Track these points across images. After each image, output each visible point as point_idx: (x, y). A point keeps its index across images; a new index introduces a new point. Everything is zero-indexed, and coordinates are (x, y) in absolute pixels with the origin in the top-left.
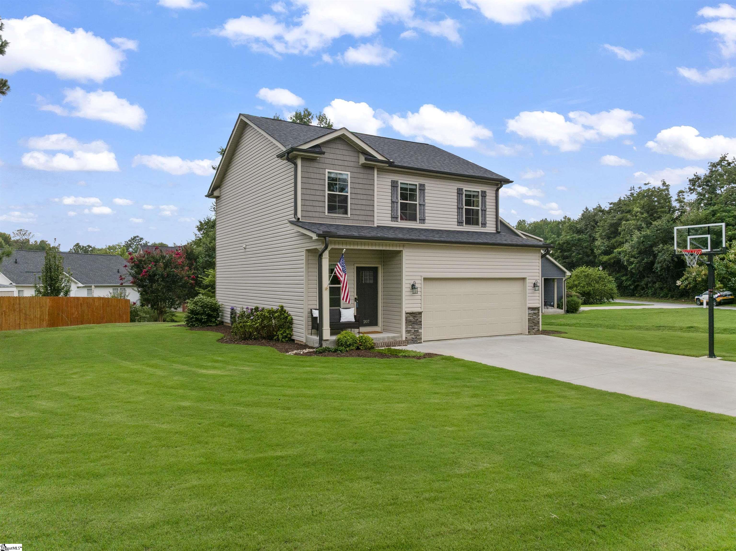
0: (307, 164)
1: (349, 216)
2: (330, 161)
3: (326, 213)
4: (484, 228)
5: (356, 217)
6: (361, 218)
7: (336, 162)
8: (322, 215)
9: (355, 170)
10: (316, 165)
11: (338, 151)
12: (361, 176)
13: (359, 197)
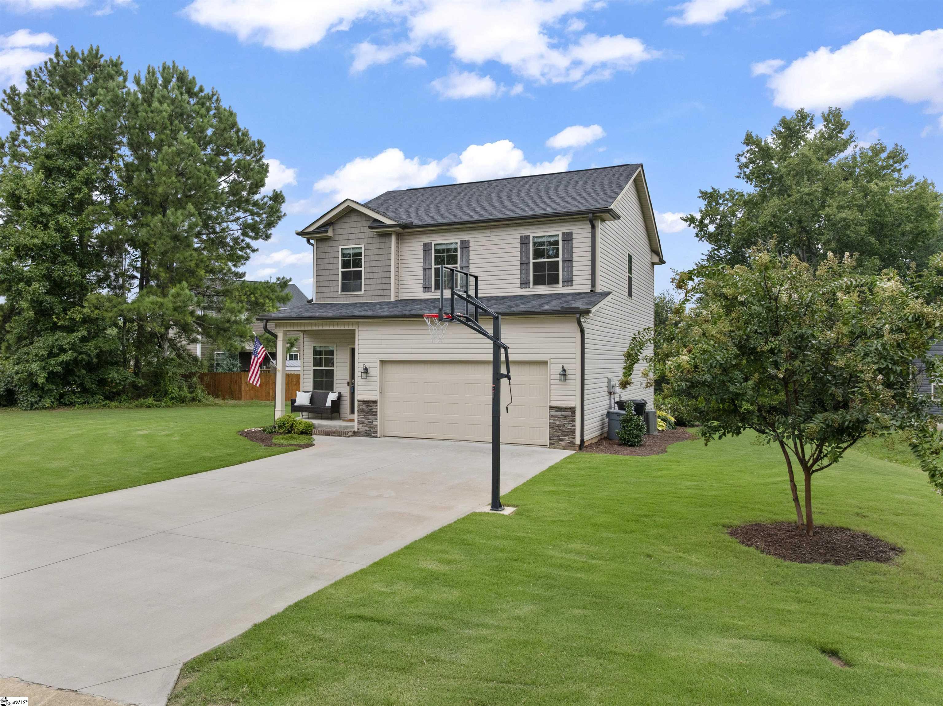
0: (322, 244)
1: (363, 292)
2: (345, 237)
3: (340, 293)
4: (569, 288)
5: (371, 293)
6: (376, 293)
7: (351, 236)
8: (335, 295)
9: (371, 241)
10: (331, 244)
11: (352, 225)
12: (377, 246)
13: (374, 270)
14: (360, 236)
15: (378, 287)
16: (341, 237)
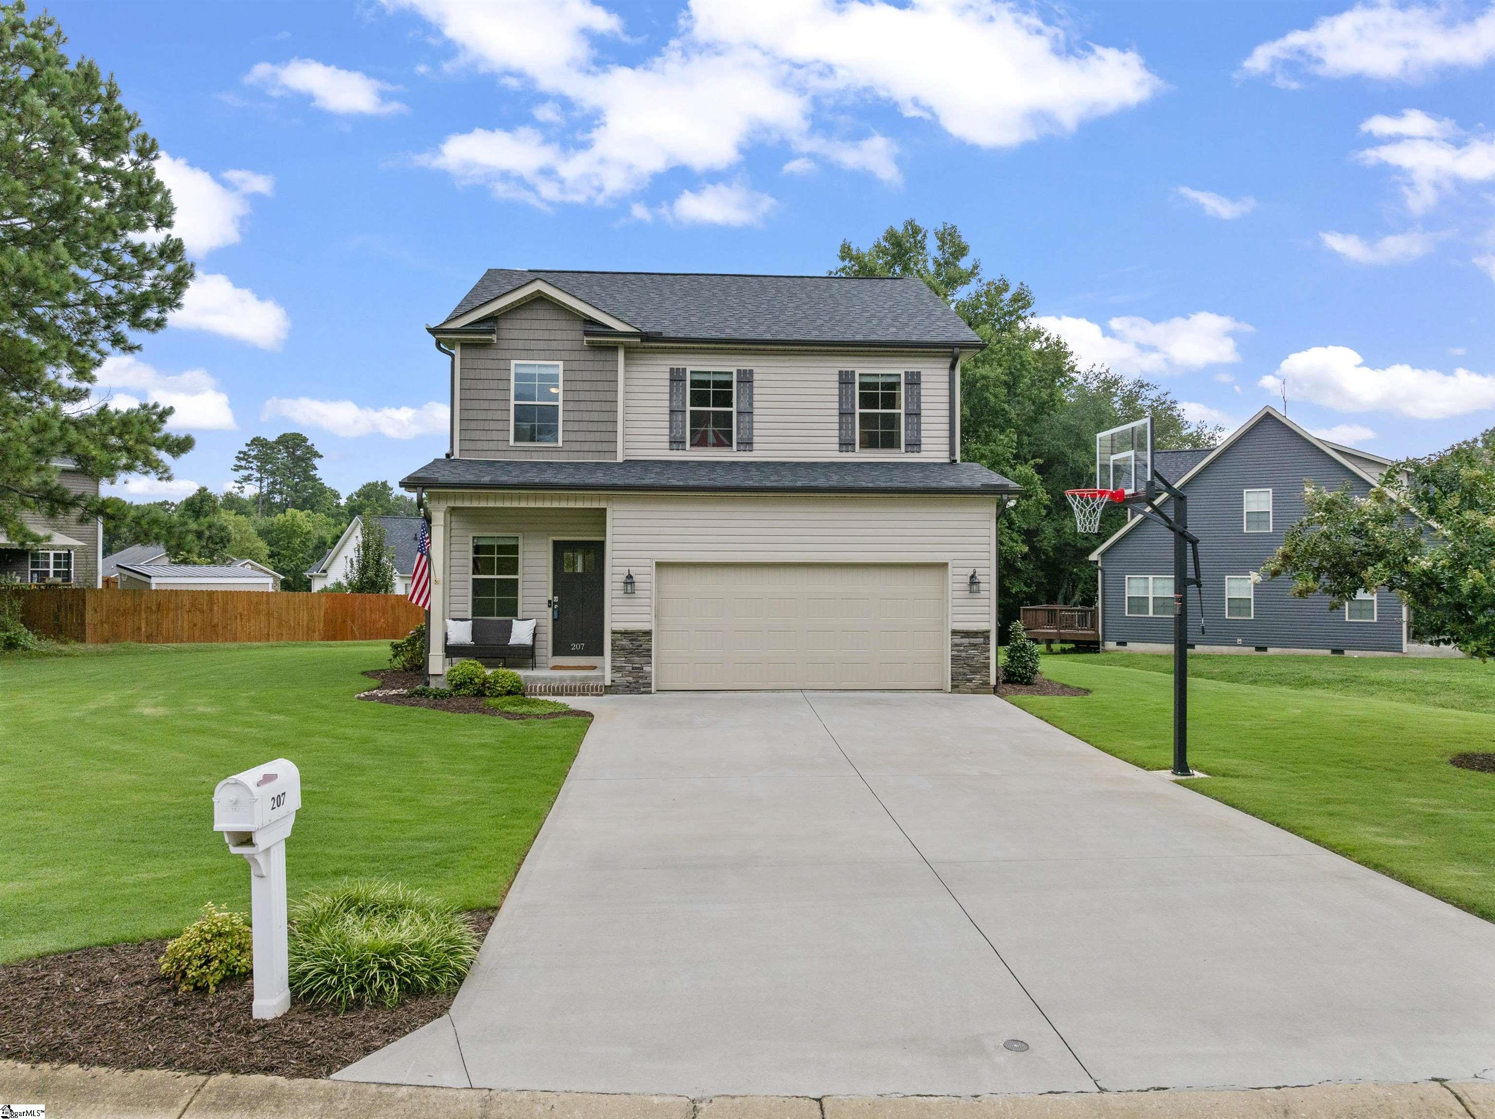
0: (471, 353)
1: (560, 444)
2: (521, 345)
3: (512, 443)
4: (915, 455)
5: (576, 447)
6: (586, 447)
7: (533, 345)
8: (502, 446)
9: (575, 356)
10: (492, 354)
11: (537, 324)
12: (590, 365)
13: (583, 406)
14: (554, 345)
15: (590, 437)
16: (514, 344)
